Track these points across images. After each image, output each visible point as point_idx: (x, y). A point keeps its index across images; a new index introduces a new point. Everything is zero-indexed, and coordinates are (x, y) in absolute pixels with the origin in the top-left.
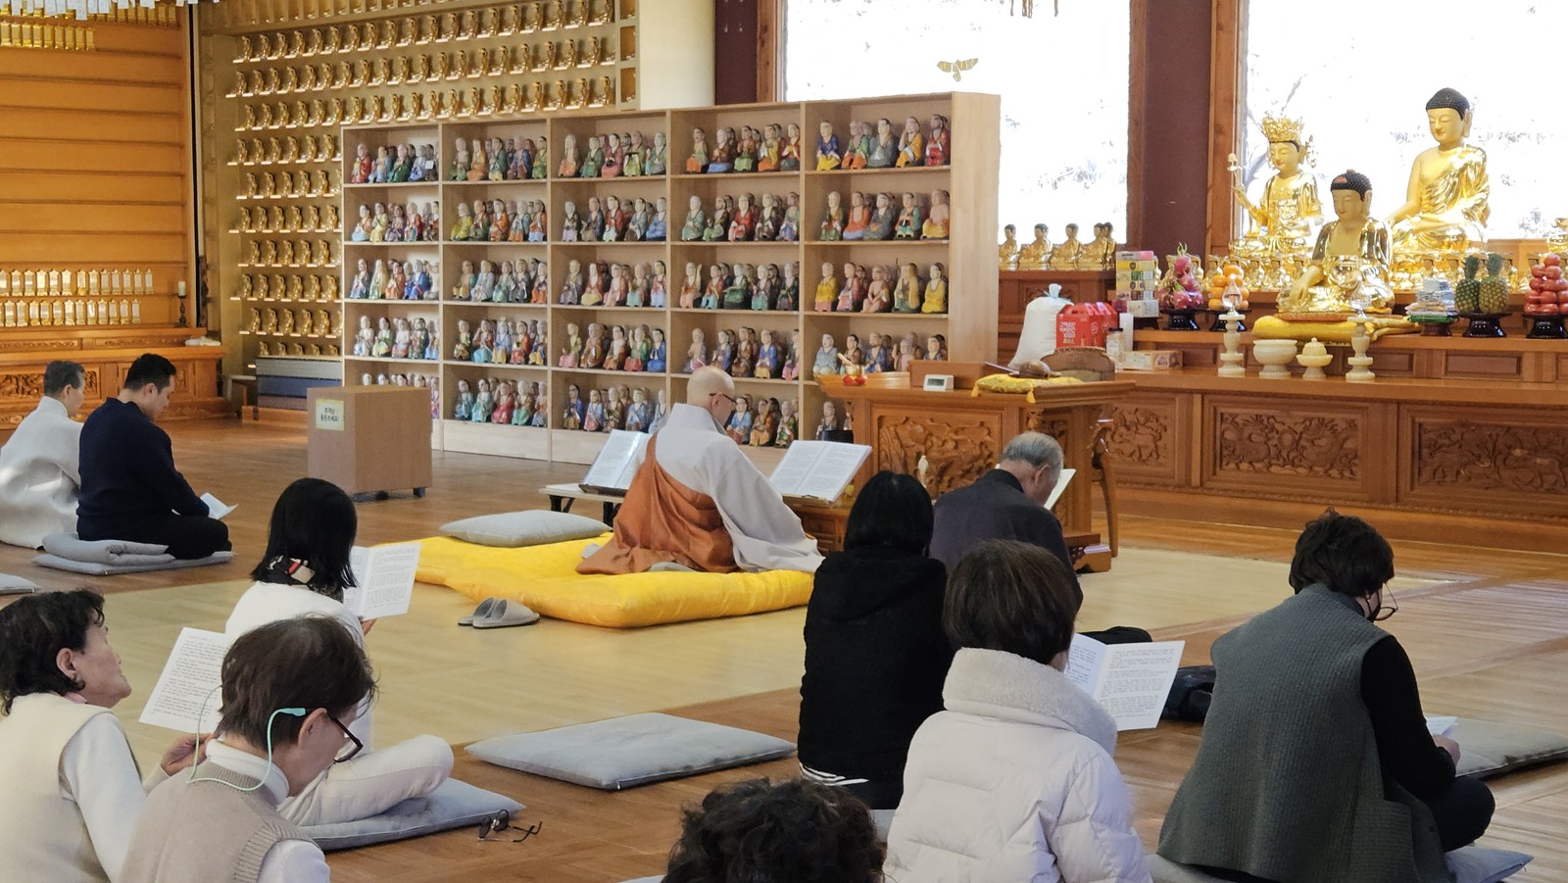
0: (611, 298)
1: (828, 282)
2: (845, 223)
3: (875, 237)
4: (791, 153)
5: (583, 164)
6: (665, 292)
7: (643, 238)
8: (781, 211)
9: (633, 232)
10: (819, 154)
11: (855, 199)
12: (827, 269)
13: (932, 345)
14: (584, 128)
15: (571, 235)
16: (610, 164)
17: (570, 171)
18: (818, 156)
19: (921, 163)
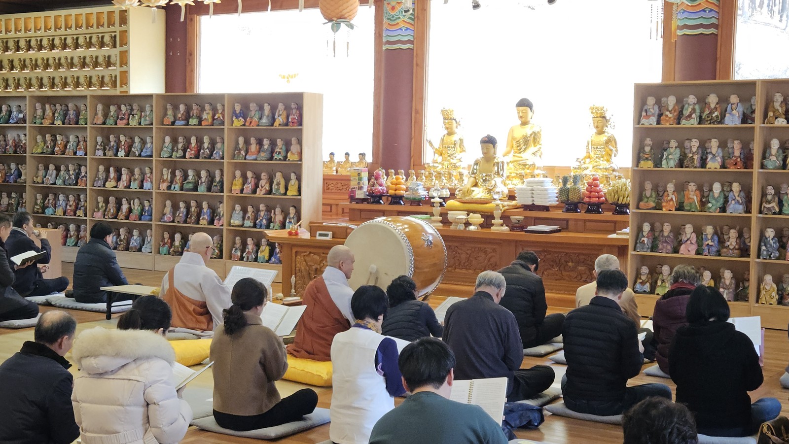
0: (122, 186)
1: (238, 181)
2: (247, 152)
3: (264, 159)
4: (219, 117)
5: (106, 118)
6: (152, 182)
7: (140, 155)
8: (213, 144)
9: (134, 153)
10: (234, 118)
11: (253, 140)
12: (238, 173)
13: (292, 211)
14: (107, 101)
15: (100, 153)
16: (122, 119)
17: (101, 120)
18: (234, 119)
19: (287, 125)
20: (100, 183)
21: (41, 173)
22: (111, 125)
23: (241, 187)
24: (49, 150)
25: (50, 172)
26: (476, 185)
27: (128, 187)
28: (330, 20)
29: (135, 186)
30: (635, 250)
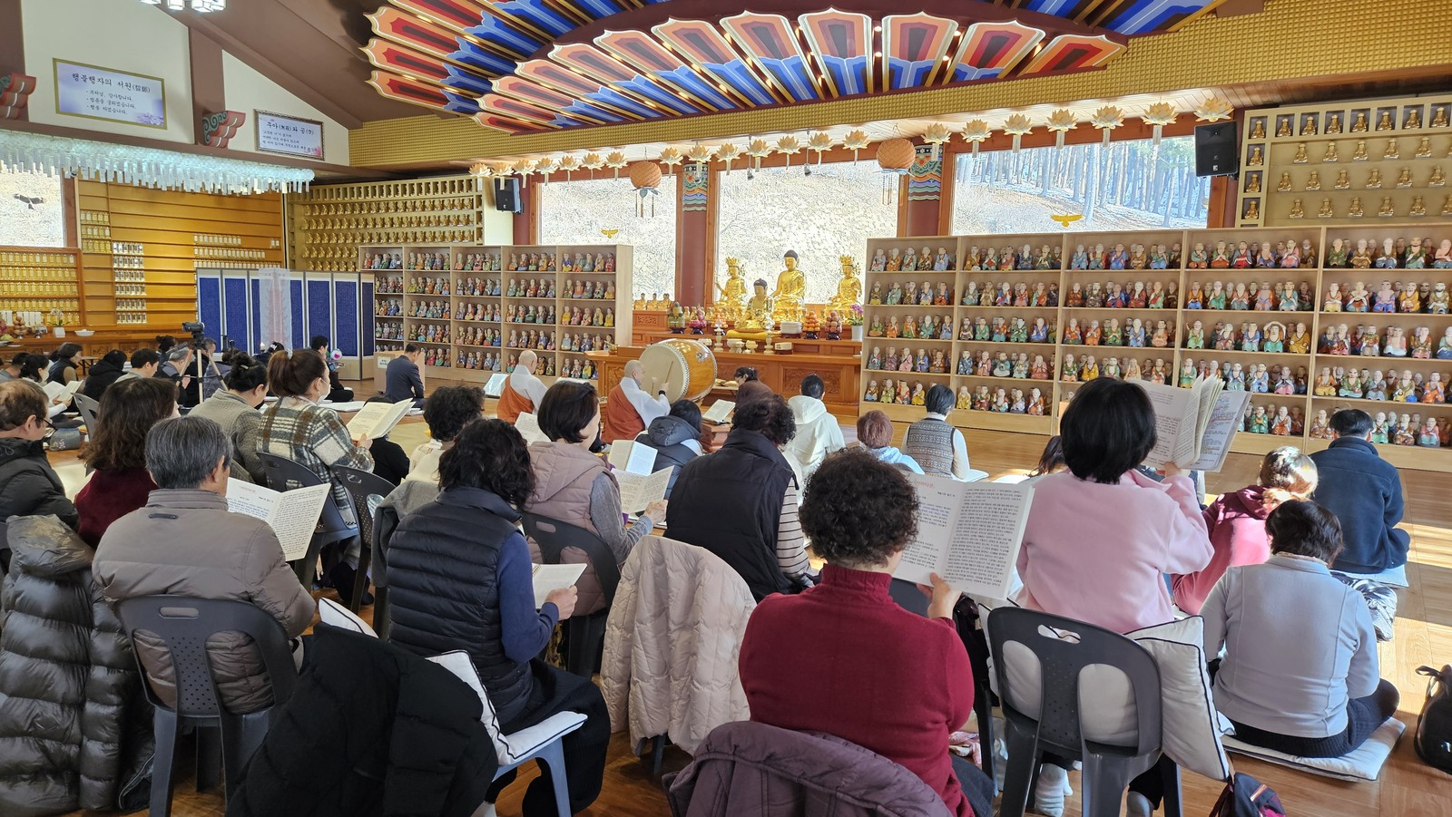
0: (478, 317)
1: (567, 315)
2: (574, 292)
3: (587, 297)
4: (552, 265)
5: (465, 265)
6: (501, 316)
7: (491, 295)
8: (548, 286)
9: (487, 292)
10: (564, 265)
11: (578, 283)
12: (567, 309)
13: (608, 338)
14: (466, 251)
15: (461, 292)
16: (477, 265)
17: (461, 266)
19: (604, 271)
20: (461, 316)
21: (415, 308)
22: (469, 270)
23: (569, 319)
24: (421, 290)
25: (421, 307)
26: (750, 319)
27: (483, 319)
28: (638, 188)
29: (487, 318)
30: (867, 368)
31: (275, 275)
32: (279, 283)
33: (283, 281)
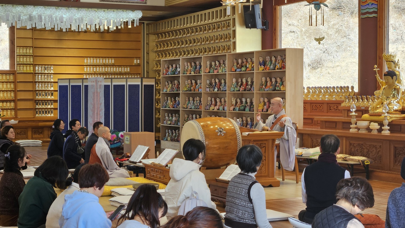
0: (216, 108)
5: (210, 69)
9: (221, 89)
12: (262, 99)
14: (212, 59)
15: (208, 90)
16: (216, 69)
17: (207, 71)
18: (259, 67)
19: (281, 69)
20: (208, 107)
21: (187, 102)
22: (212, 73)
23: (262, 108)
24: (189, 89)
25: (190, 101)
29: (221, 108)
31: (97, 81)
32: (98, 86)
33: (100, 85)
